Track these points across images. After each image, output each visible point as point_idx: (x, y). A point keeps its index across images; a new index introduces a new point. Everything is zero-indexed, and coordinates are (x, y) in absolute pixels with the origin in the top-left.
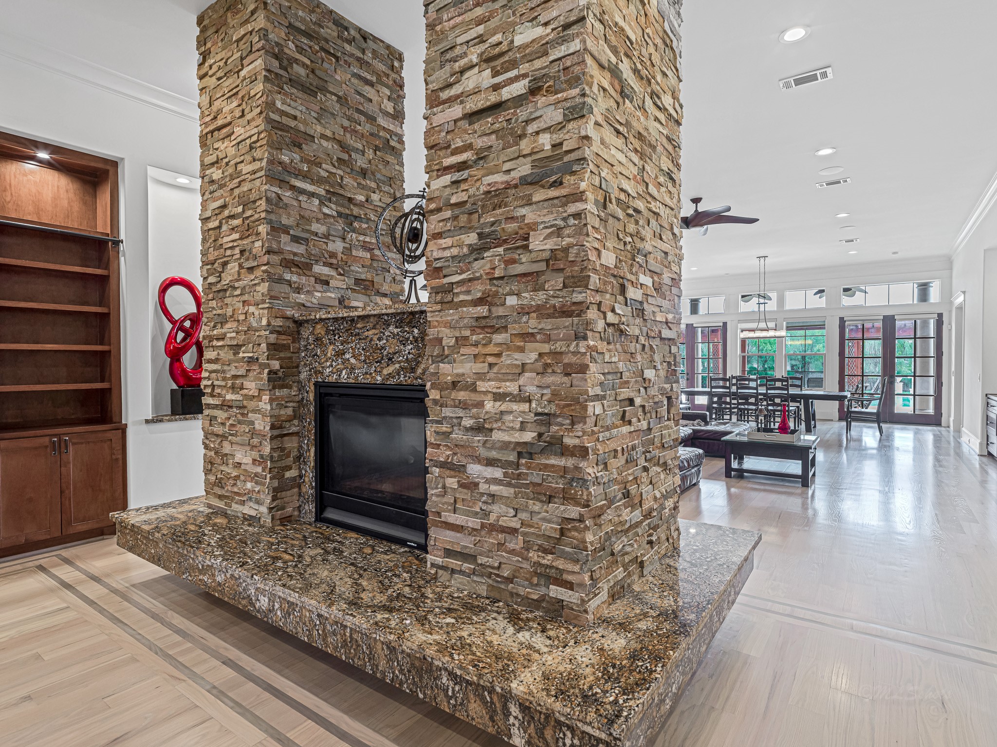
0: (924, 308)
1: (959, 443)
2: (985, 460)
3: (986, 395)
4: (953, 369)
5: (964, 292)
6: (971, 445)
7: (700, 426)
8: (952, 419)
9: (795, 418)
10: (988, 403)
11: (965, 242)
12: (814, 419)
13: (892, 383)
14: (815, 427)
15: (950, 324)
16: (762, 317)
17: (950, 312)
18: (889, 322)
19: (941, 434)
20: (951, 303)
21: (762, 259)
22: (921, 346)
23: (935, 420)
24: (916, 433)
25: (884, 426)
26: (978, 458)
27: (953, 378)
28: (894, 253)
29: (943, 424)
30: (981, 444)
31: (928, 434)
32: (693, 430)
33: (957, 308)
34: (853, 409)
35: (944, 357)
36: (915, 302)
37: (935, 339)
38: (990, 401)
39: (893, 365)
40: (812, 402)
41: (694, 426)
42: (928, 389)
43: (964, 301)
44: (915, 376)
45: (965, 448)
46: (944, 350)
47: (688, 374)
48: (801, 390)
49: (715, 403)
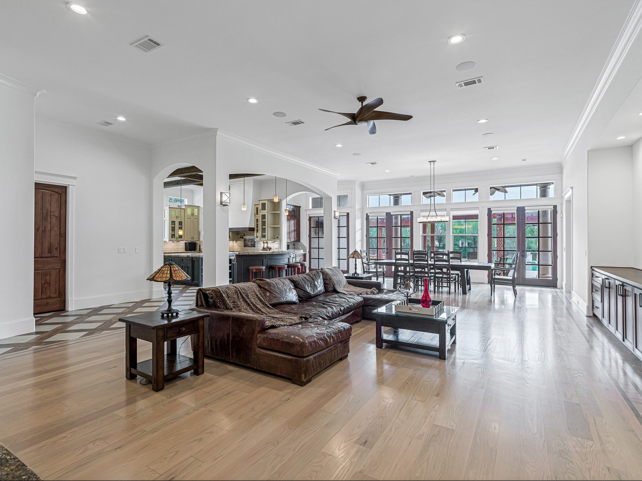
0: (544, 201)
1: (570, 303)
2: (591, 320)
3: (591, 267)
4: (564, 246)
5: (572, 188)
6: (579, 305)
7: (374, 294)
8: (564, 283)
9: (455, 283)
10: (593, 275)
11: (572, 150)
12: (469, 283)
13: (523, 256)
14: (470, 289)
15: (562, 213)
16: (433, 208)
17: (562, 204)
18: (521, 210)
19: (557, 295)
20: (562, 198)
21: (432, 163)
22: (543, 229)
23: (553, 284)
24: (540, 294)
25: (517, 288)
26: (585, 318)
27: (564, 253)
28: (523, 160)
29: (558, 286)
30: (588, 307)
31: (548, 293)
32: (364, 298)
33: (566, 201)
34: (497, 277)
35: (558, 237)
36: (538, 197)
37: (552, 224)
38: (594, 272)
39: (524, 242)
40: (467, 272)
41: (367, 294)
42: (547, 260)
43: (572, 194)
44: (539, 251)
45: (574, 307)
46: (558, 232)
47: (387, 249)
48: (461, 261)
49: (401, 271)
